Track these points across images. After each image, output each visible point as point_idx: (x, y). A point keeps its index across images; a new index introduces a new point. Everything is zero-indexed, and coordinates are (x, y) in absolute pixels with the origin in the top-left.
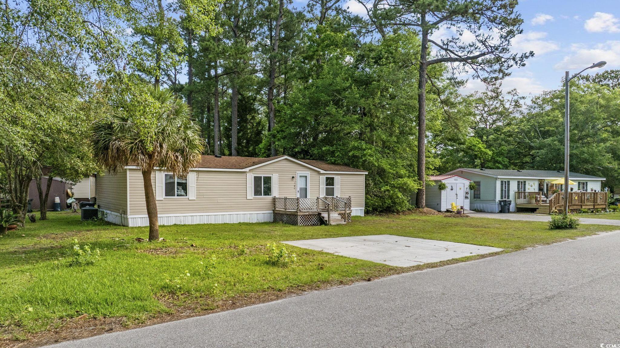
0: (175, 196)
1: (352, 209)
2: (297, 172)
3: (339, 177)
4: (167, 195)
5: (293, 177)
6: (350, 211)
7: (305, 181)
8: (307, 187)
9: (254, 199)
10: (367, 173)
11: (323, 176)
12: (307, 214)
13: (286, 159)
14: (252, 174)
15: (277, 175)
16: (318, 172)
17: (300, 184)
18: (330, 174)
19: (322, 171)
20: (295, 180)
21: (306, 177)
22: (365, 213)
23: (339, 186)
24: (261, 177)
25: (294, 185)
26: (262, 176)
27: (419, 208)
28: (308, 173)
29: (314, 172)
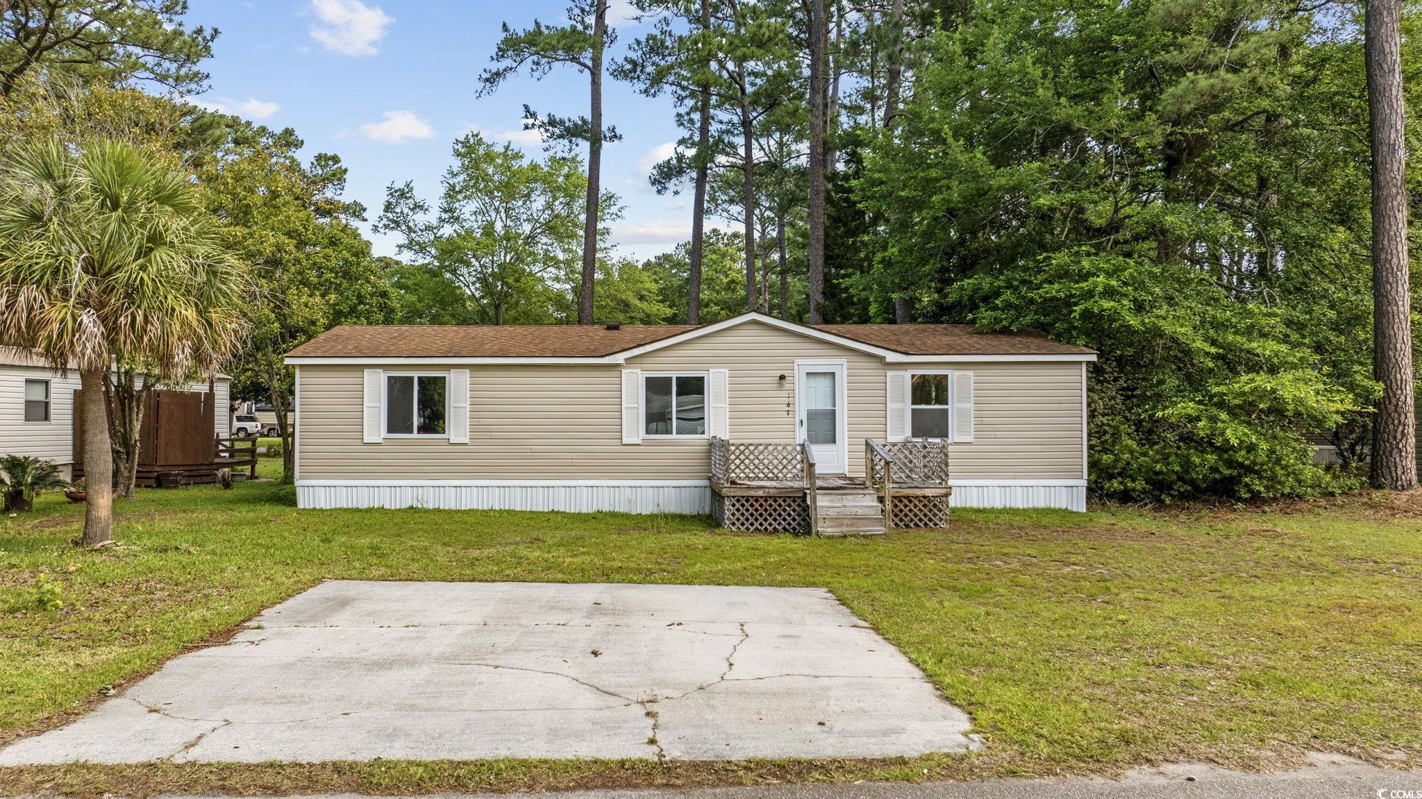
0: (411, 432)
1: (951, 482)
2: (798, 361)
3: (970, 374)
4: (391, 429)
5: (782, 377)
6: (943, 491)
7: (829, 390)
8: (837, 409)
9: (645, 443)
10: (1094, 358)
11: (900, 373)
12: (760, 493)
13: (755, 322)
14: (638, 371)
15: (726, 371)
16: (881, 359)
17: (810, 397)
18: (930, 364)
19: (891, 357)
20: (787, 386)
21: (833, 374)
22: (1088, 499)
23: (970, 406)
24: (670, 379)
25: (786, 401)
26: (674, 375)
27: (1380, 487)
28: (840, 365)
29: (865, 359)
